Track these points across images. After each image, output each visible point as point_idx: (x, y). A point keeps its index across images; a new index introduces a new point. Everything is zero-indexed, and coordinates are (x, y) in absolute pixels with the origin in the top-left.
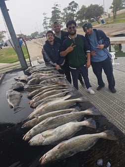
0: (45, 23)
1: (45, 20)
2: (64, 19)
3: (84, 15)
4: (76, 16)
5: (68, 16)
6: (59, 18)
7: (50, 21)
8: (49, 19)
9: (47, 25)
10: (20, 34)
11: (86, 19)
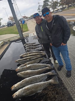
0: (39, 9)
1: (39, 7)
2: (51, 6)
3: (65, 2)
4: (59, 4)
5: (54, 4)
6: (48, 5)
7: (42, 8)
8: (42, 7)
9: (40, 10)
10: (24, 16)
11: (66, 5)
